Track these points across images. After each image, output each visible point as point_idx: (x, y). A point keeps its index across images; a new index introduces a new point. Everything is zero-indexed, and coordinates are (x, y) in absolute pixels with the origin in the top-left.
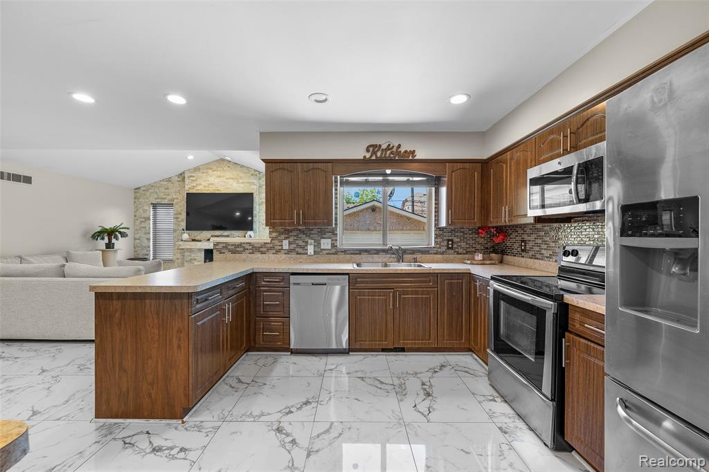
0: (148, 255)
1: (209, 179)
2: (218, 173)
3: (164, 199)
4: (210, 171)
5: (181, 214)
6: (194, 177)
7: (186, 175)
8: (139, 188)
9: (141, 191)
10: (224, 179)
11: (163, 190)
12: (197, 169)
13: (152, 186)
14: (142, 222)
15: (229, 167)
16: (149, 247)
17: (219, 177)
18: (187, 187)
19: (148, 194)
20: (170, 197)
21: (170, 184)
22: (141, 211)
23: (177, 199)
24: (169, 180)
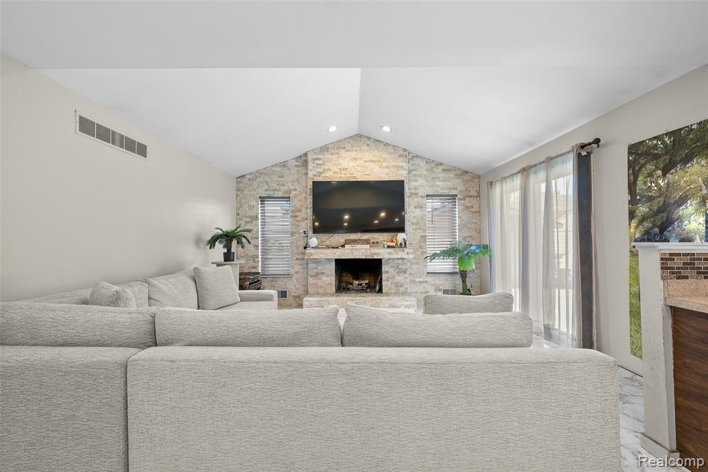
0: (256, 268)
1: (341, 161)
2: (353, 154)
3: (276, 190)
4: (342, 152)
5: (300, 211)
6: (320, 159)
7: (310, 157)
8: (243, 176)
9: (245, 180)
10: (362, 162)
11: (275, 178)
12: (325, 149)
13: (260, 173)
14: (246, 222)
15: (368, 145)
16: (257, 257)
17: (355, 159)
18: (310, 174)
19: (255, 184)
20: (284, 189)
21: (285, 171)
22: (246, 207)
23: (296, 190)
24: (284, 164)
